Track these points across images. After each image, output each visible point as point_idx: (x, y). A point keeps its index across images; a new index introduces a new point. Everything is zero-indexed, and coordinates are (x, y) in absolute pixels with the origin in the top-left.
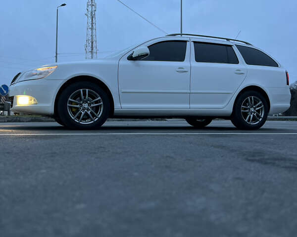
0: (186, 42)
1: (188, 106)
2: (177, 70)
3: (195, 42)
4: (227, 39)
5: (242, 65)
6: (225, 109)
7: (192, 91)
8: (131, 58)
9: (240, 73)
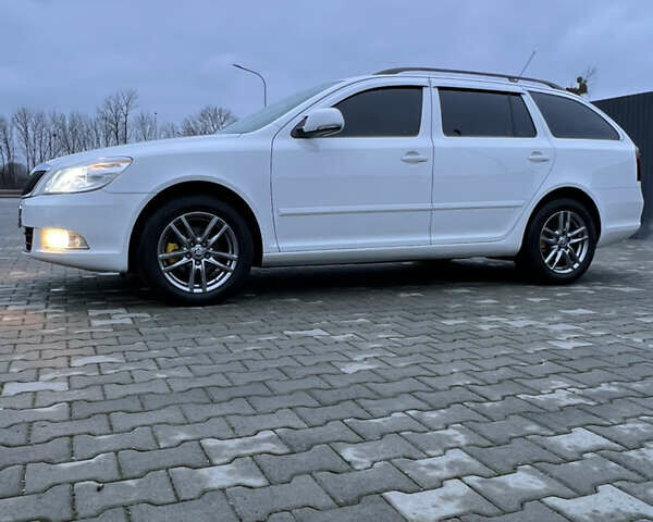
0: (421, 88)
1: (428, 238)
2: (405, 158)
3: (440, 88)
4: (511, 78)
5: (544, 140)
6: (503, 242)
7: (436, 205)
8: (299, 133)
9: (538, 158)
